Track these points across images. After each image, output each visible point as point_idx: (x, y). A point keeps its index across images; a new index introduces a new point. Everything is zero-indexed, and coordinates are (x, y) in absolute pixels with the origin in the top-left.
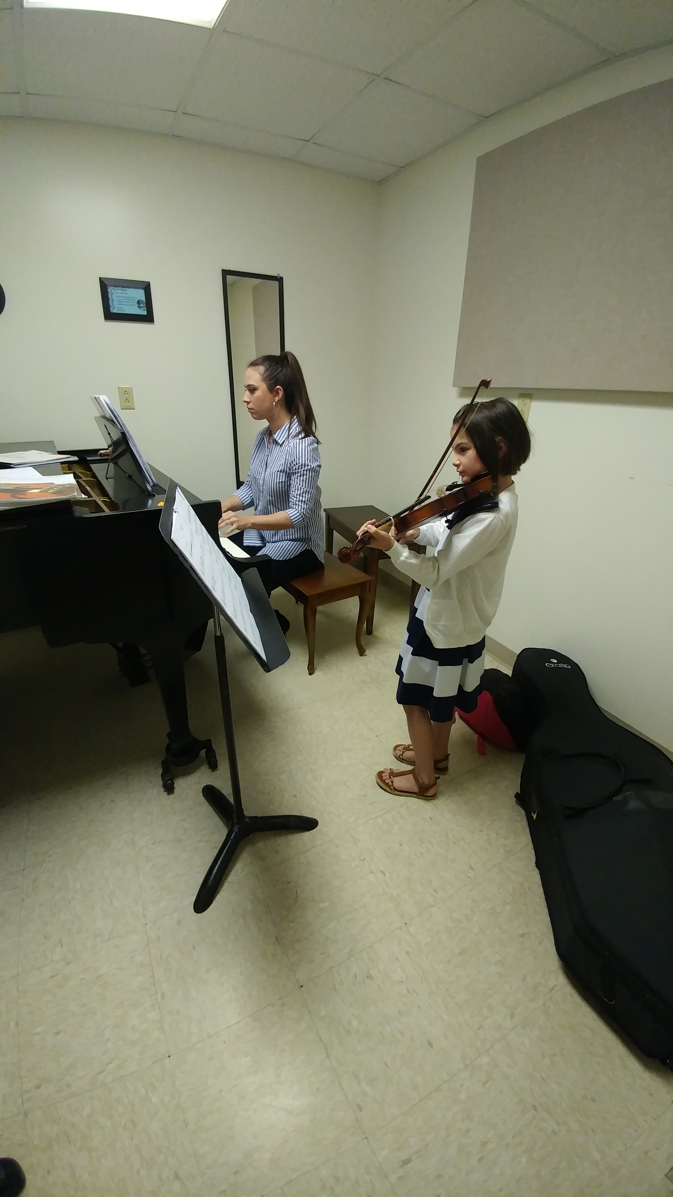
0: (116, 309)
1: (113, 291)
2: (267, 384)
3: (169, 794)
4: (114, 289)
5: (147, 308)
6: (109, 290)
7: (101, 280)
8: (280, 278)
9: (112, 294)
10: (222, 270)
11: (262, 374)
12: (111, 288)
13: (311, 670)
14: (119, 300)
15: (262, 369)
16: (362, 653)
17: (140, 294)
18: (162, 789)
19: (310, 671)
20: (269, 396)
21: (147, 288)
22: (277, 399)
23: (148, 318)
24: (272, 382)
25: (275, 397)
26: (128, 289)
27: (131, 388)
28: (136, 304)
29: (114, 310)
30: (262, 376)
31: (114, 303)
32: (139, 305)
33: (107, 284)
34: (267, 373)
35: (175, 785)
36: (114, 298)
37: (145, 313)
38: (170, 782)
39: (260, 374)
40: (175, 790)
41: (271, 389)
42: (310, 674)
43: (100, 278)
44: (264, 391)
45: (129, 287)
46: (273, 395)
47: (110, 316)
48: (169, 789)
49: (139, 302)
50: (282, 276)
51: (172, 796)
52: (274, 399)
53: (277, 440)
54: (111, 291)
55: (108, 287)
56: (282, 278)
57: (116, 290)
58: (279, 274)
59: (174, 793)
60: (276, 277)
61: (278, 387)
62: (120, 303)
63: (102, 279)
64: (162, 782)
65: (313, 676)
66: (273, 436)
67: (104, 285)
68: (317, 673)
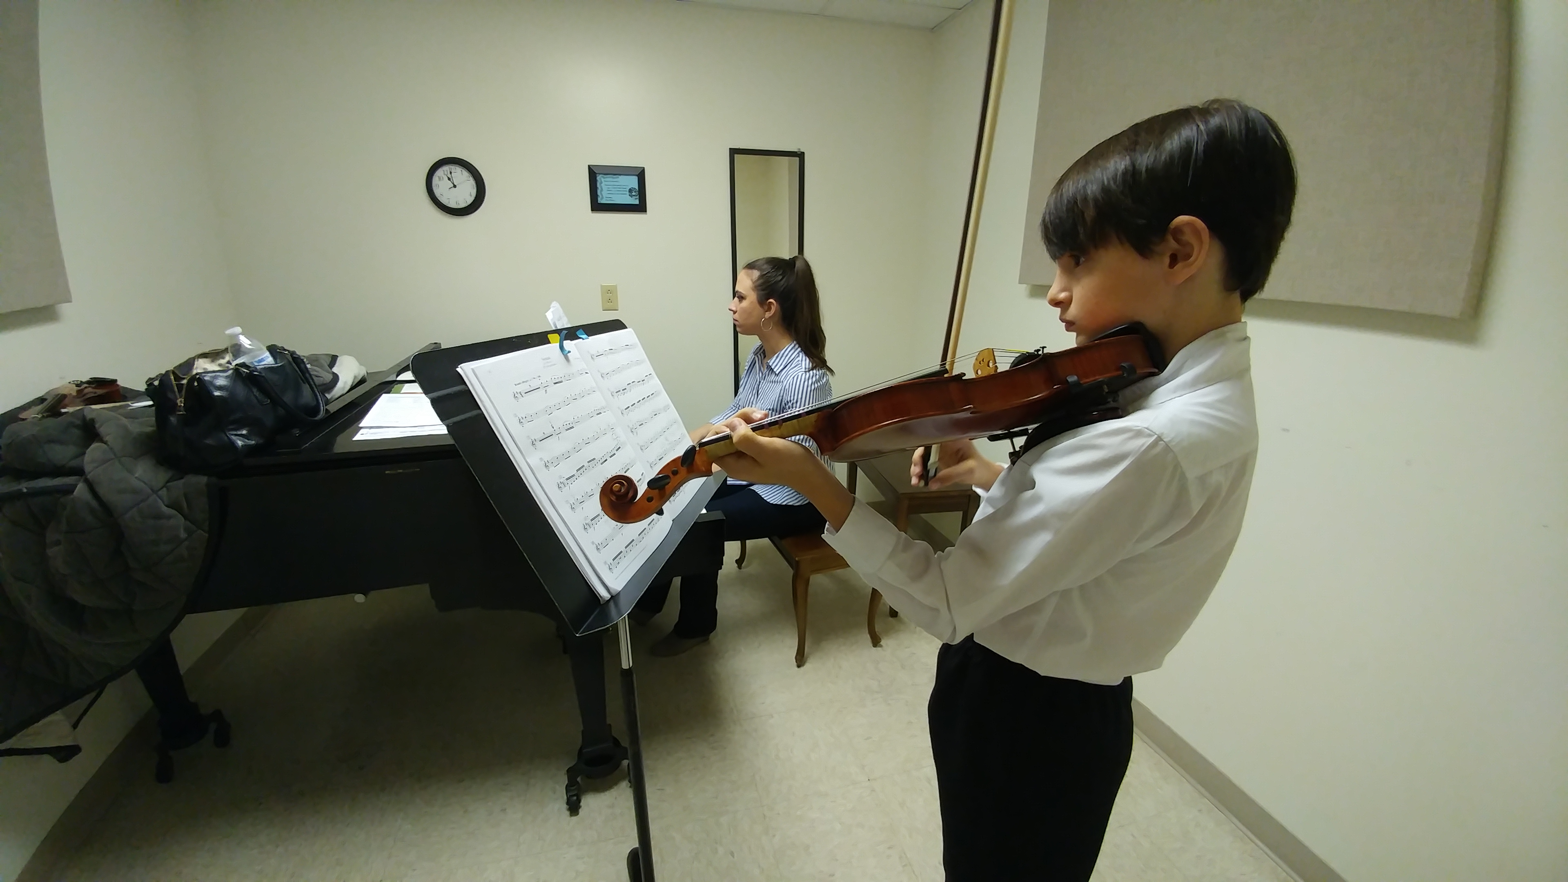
0: (605, 199)
1: (603, 180)
2: (758, 295)
3: (571, 815)
4: (604, 178)
5: (639, 197)
6: (598, 178)
7: (590, 168)
8: (800, 153)
9: (601, 183)
10: (730, 149)
11: (754, 281)
12: (601, 175)
13: (801, 659)
14: (609, 189)
15: (756, 274)
16: (876, 642)
17: (633, 182)
18: (565, 806)
19: (798, 662)
20: (758, 309)
21: (641, 175)
22: (768, 315)
23: (641, 208)
24: (766, 292)
25: (766, 312)
26: (619, 176)
27: (616, 287)
28: (628, 193)
29: (602, 200)
30: (753, 283)
31: (603, 193)
32: (630, 194)
33: (596, 172)
34: (761, 281)
35: (582, 804)
36: (603, 187)
37: (637, 202)
38: (575, 798)
39: (752, 280)
40: (580, 810)
41: (762, 301)
42: (799, 666)
43: (589, 166)
44: (752, 302)
45: (620, 175)
46: (764, 309)
47: (597, 206)
48: (574, 808)
49: (630, 191)
50: (802, 151)
51: (574, 818)
52: (765, 314)
53: (773, 367)
54: (600, 179)
55: (597, 175)
56: (804, 153)
57: (607, 177)
58: (799, 149)
59: (578, 814)
60: (797, 152)
61: (771, 300)
62: (609, 192)
63: (591, 166)
64: (565, 797)
65: (802, 668)
66: (768, 362)
67: (593, 174)
68: (808, 666)
